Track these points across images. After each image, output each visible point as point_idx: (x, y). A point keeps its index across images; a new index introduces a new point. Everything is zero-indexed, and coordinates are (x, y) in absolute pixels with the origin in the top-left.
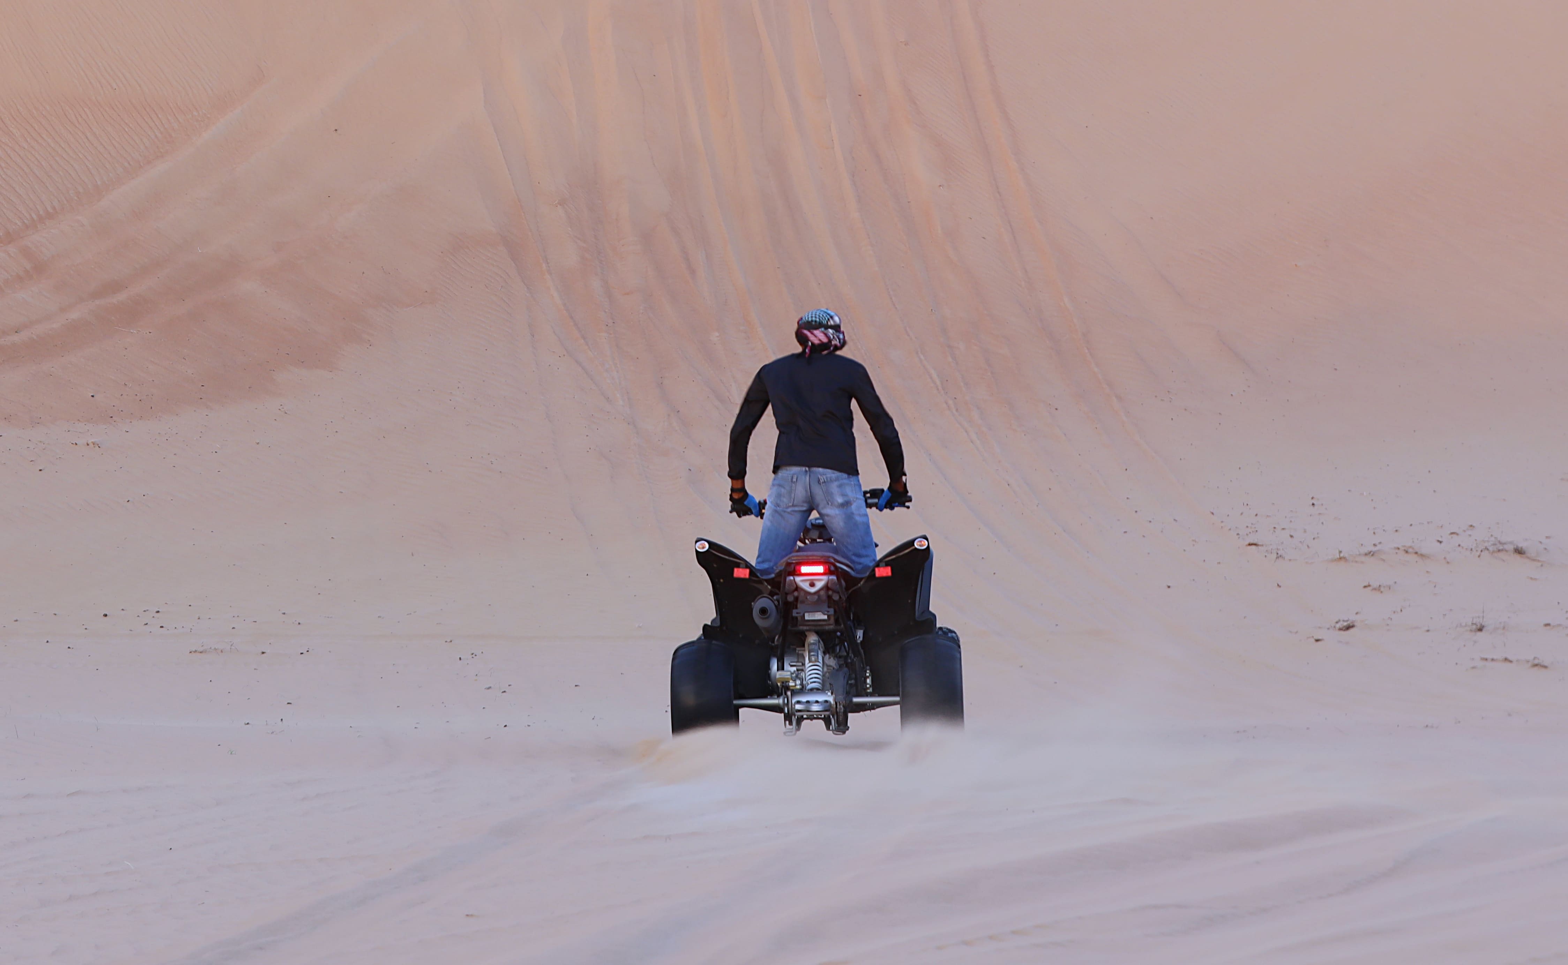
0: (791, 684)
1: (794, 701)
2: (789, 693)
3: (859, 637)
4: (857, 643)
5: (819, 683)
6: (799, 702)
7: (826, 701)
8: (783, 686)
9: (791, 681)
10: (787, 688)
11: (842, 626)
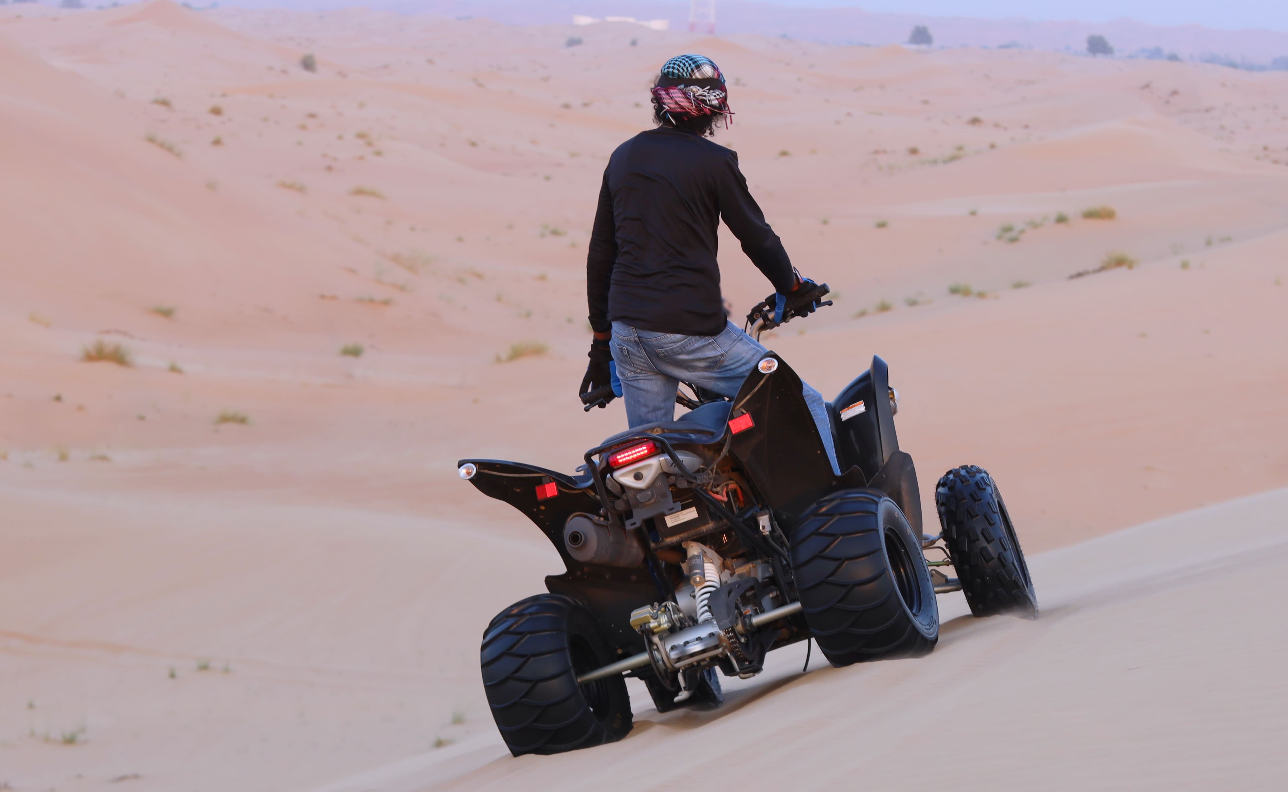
0: (653, 624)
1: (668, 648)
2: (656, 639)
3: (764, 527)
4: (764, 538)
5: (706, 611)
6: (673, 648)
7: (712, 635)
8: (643, 632)
9: (652, 621)
10: (651, 632)
11: (725, 520)
